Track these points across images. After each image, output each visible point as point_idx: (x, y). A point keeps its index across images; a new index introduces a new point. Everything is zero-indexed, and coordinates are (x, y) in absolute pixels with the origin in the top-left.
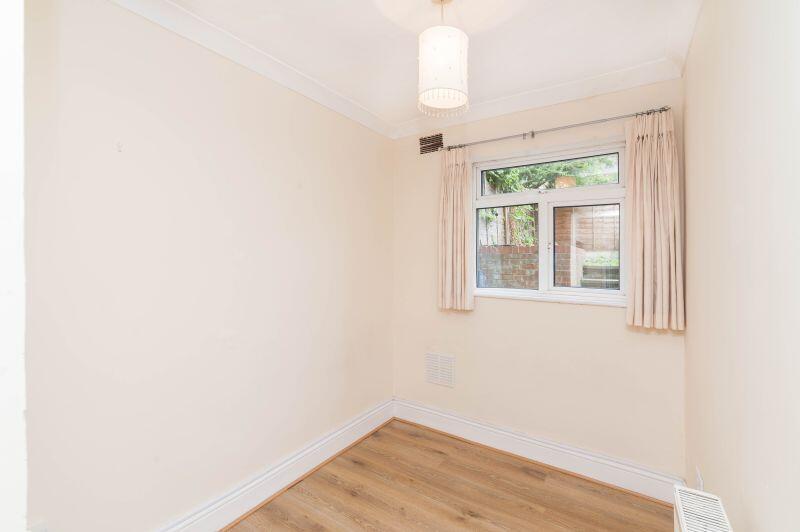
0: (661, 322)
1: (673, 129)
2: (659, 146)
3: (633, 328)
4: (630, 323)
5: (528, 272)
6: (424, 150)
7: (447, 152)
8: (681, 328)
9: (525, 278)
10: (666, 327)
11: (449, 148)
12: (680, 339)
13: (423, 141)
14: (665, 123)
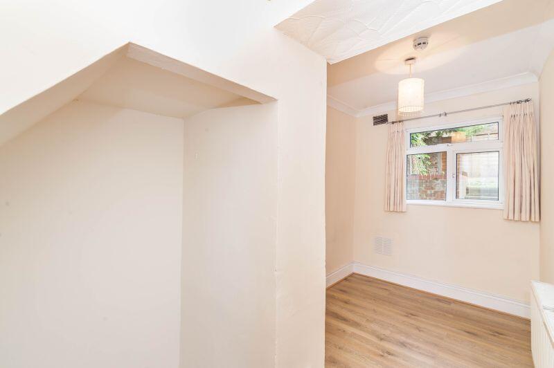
0: (525, 216)
1: (533, 111)
2: (525, 121)
3: (508, 219)
4: (506, 218)
5: (429, 192)
6: (375, 123)
7: (391, 125)
8: (537, 220)
9: (427, 196)
10: (528, 219)
11: (393, 123)
12: (537, 226)
13: (375, 118)
14: (528, 108)
